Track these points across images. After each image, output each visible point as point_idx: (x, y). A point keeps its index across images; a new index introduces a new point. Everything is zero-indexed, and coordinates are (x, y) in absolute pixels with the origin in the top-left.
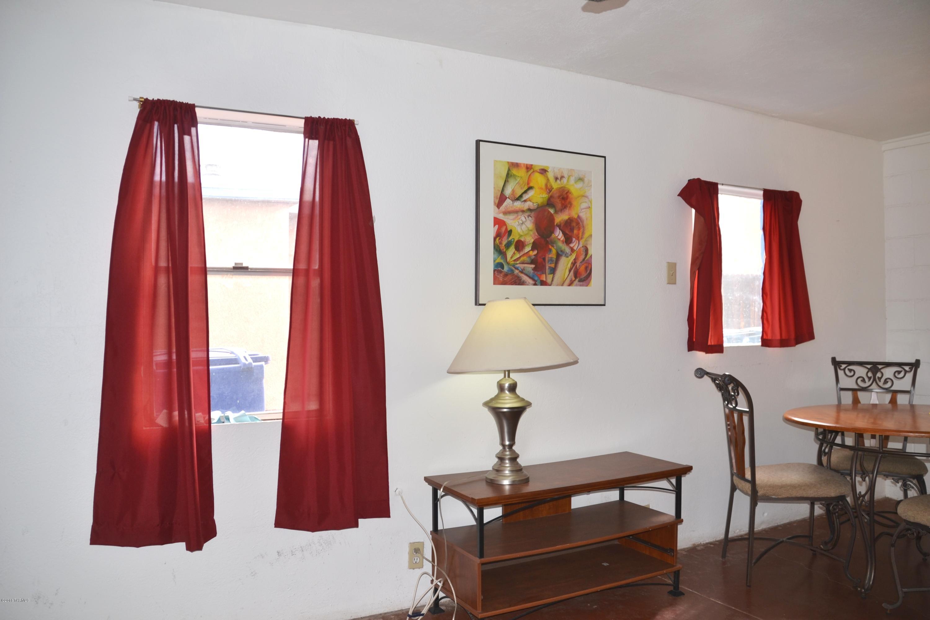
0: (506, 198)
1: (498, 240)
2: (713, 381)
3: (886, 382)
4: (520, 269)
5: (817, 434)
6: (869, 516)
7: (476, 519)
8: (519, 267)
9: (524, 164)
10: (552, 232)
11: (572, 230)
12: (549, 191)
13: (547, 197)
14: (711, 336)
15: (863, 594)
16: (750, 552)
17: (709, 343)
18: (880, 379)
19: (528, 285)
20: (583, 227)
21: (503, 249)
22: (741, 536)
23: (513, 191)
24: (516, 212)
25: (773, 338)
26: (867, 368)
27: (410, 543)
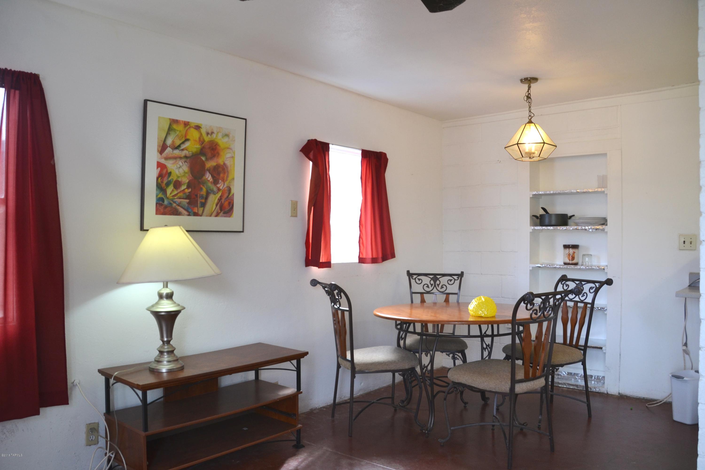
0: (167, 147)
1: (160, 180)
2: (323, 289)
3: (442, 287)
4: (177, 203)
5: (397, 325)
6: (430, 381)
7: (141, 401)
8: (176, 201)
9: (183, 121)
10: (204, 175)
11: (219, 174)
12: (201, 143)
13: (200, 148)
14: (322, 255)
15: (427, 434)
16: (351, 412)
17: (321, 261)
18: (438, 285)
19: (183, 215)
20: (228, 172)
21: (164, 187)
22: (346, 400)
23: (173, 142)
24: (175, 158)
25: (366, 257)
26: (430, 278)
27: (87, 424)
